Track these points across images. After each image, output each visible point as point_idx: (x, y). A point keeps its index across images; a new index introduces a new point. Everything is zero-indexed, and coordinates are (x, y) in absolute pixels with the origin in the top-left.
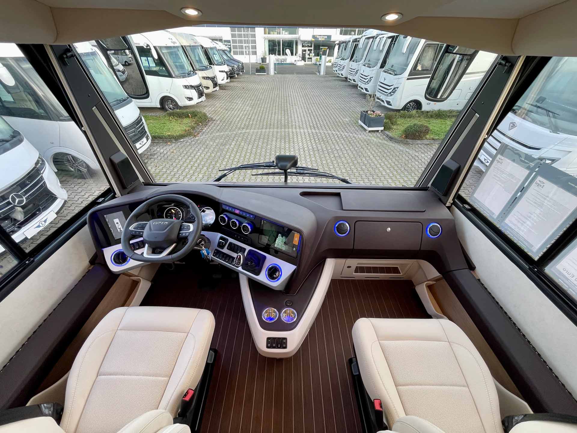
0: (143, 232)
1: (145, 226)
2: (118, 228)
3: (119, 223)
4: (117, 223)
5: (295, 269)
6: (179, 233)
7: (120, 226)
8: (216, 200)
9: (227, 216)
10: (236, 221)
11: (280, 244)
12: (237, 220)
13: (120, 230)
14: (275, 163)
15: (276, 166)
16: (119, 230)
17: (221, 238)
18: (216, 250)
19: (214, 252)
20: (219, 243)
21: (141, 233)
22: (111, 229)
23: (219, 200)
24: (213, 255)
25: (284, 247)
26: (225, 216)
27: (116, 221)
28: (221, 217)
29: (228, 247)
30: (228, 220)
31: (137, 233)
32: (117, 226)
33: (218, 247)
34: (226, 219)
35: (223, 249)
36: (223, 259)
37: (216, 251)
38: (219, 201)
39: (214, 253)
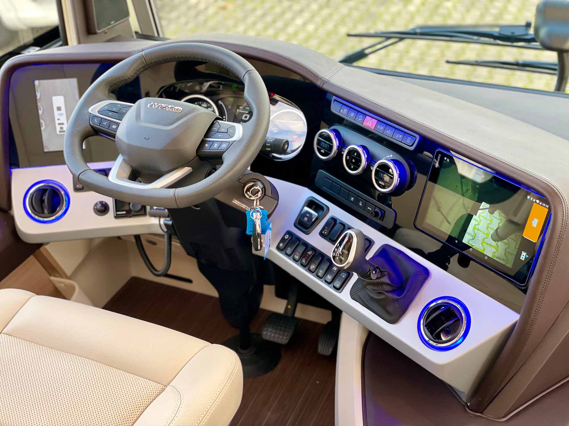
0: (118, 124)
1: (127, 111)
2: (57, 122)
3: (63, 111)
4: (59, 109)
5: (514, 325)
6: (203, 142)
7: (63, 119)
8: (318, 83)
9: (338, 135)
10: (360, 150)
11: (481, 236)
12: (364, 148)
13: (62, 128)
14: (531, 31)
15: (533, 40)
16: (58, 128)
17: (311, 203)
18: (289, 233)
19: (283, 238)
20: (302, 215)
21: (114, 127)
22: (41, 121)
23: (326, 82)
24: (278, 248)
25: (490, 245)
26: (332, 135)
27: (58, 101)
28: (321, 135)
29: (323, 229)
30: (338, 147)
31: (105, 123)
32: (56, 117)
33: (295, 226)
34: (335, 143)
35: (307, 233)
36: (304, 261)
37: (287, 237)
38: (326, 87)
39: (283, 240)
